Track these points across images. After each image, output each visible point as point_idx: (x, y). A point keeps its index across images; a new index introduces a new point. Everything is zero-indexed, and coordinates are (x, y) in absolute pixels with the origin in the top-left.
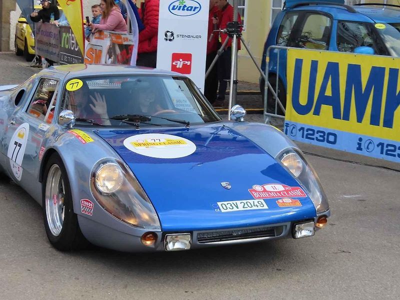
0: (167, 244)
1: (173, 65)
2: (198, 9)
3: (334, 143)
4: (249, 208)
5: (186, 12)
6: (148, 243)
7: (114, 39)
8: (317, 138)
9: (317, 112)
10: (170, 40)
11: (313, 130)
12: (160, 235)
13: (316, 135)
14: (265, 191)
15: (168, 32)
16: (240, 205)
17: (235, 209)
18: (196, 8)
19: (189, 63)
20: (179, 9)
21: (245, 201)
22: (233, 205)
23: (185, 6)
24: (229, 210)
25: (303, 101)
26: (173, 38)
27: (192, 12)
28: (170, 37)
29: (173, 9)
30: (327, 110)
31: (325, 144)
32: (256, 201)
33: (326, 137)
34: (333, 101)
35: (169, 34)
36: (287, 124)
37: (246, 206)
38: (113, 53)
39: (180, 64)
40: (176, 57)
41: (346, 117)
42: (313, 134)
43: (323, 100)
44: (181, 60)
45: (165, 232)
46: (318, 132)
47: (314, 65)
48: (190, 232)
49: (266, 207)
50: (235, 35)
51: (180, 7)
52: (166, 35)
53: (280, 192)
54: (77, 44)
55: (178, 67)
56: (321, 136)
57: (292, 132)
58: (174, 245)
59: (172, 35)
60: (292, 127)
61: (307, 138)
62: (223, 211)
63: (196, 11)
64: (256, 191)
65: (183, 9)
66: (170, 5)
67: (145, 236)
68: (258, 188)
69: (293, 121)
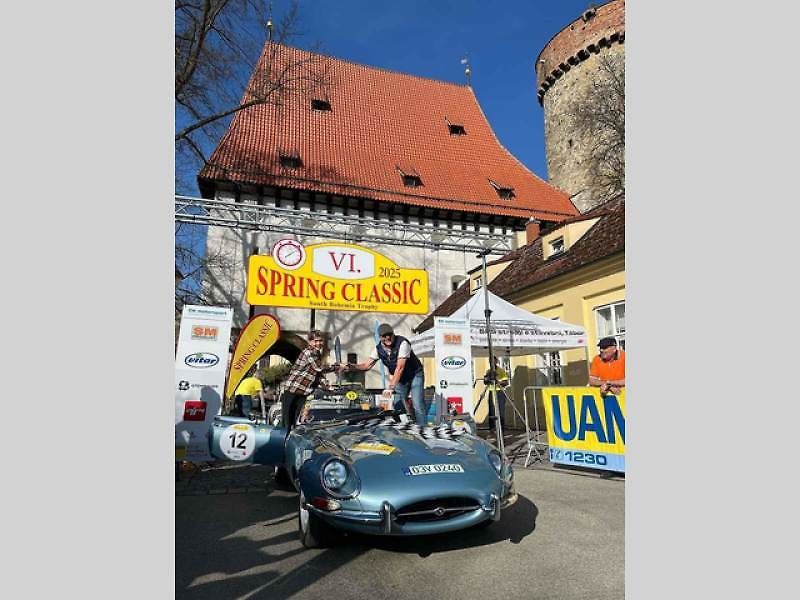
2: (463, 363)
3: (604, 463)
5: (455, 366)
8: (586, 460)
9: (582, 438)
10: (445, 387)
11: (581, 454)
13: (586, 458)
15: (443, 381)
19: (460, 405)
23: (454, 361)
25: (566, 428)
26: (447, 386)
29: (446, 364)
30: (591, 435)
33: (595, 459)
34: (596, 427)
39: (454, 406)
41: (612, 440)
42: (582, 457)
43: (585, 427)
44: (455, 403)
47: (570, 399)
52: (442, 384)
56: (590, 458)
57: (557, 456)
59: (446, 383)
61: (576, 460)
65: (453, 364)
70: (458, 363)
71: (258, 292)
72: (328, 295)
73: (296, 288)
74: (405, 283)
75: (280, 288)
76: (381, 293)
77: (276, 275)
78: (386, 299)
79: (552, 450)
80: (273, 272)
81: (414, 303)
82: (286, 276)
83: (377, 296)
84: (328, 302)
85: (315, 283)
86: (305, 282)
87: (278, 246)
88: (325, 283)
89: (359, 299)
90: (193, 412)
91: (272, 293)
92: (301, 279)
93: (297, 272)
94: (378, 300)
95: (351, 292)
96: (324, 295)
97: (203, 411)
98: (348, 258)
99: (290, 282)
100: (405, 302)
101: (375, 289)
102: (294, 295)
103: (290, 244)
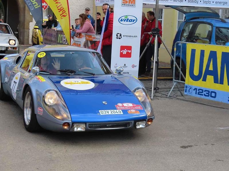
0: (74, 128)
1: (121, 52)
2: (136, 21)
3: (215, 97)
4: (114, 114)
5: (128, 23)
6: (66, 127)
7: (87, 38)
8: (204, 94)
9: (204, 80)
10: (119, 38)
11: (202, 90)
12: (71, 124)
13: (204, 93)
14: (123, 106)
15: (118, 34)
16: (110, 112)
17: (107, 114)
18: (134, 20)
19: (130, 51)
20: (125, 21)
21: (112, 110)
22: (106, 112)
23: (128, 19)
24: (104, 114)
25: (196, 73)
26: (121, 37)
27: (132, 23)
28: (119, 36)
29: (121, 21)
30: (210, 78)
31: (209, 98)
32: (118, 111)
33: (210, 94)
34: (214, 73)
35: (119, 35)
36: (186, 86)
37: (112, 112)
38: (87, 46)
39: (125, 52)
40: (123, 48)
41: (222, 82)
42: (202, 92)
43: (208, 72)
44: (125, 50)
45: (73, 123)
46: (205, 91)
47: (202, 52)
48: (85, 123)
49: (122, 113)
50: (156, 36)
51: (125, 20)
52: (117, 36)
53: (130, 107)
54: (67, 41)
55: (124, 53)
56: (207, 93)
57: (189, 91)
58: (77, 129)
59: (121, 35)
60: (189, 88)
61: (199, 94)
62: (101, 114)
63: (134, 22)
64: (118, 106)
65: (127, 21)
66: (119, 19)
67: (64, 124)
68: (120, 105)
69: (190, 84)
70: (131, 21)
79: (186, 87)
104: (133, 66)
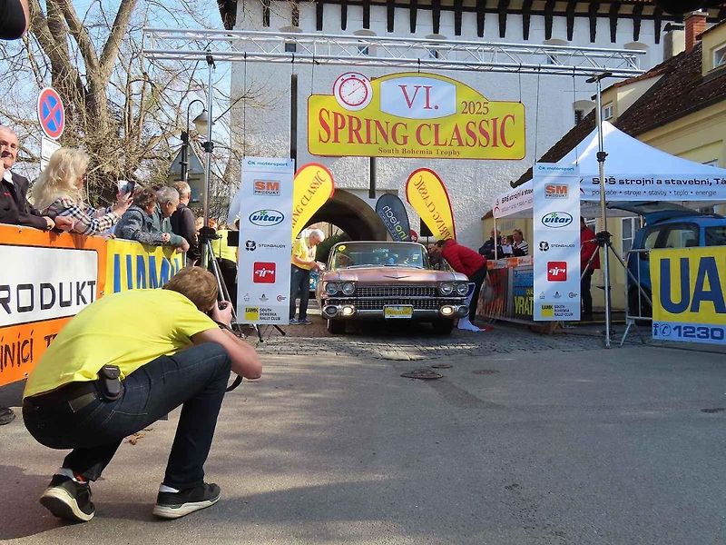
1: (549, 273)
3: (721, 338)
5: (558, 224)
8: (698, 335)
9: (695, 308)
10: (545, 250)
11: (693, 328)
13: (697, 332)
15: (543, 242)
18: (568, 220)
19: (564, 271)
23: (557, 218)
25: (676, 299)
26: (548, 248)
27: (564, 224)
28: (545, 247)
29: (546, 221)
30: (707, 306)
31: (710, 341)
33: (709, 333)
34: (714, 295)
36: (656, 324)
39: (555, 272)
40: (551, 265)
42: (694, 332)
43: (700, 295)
44: (556, 268)
46: (699, 329)
51: (553, 219)
52: (541, 245)
55: (553, 275)
56: (703, 333)
57: (663, 332)
59: (547, 245)
60: (663, 328)
61: (685, 336)
63: (568, 222)
65: (556, 221)
69: (664, 321)
70: (563, 220)
71: (321, 140)
72: (400, 140)
73: (363, 133)
74: (495, 120)
75: (344, 134)
76: (464, 134)
77: (339, 117)
78: (471, 141)
80: (336, 114)
81: (507, 146)
82: (351, 118)
83: (459, 138)
84: (400, 148)
85: (384, 125)
86: (373, 124)
87: (340, 82)
88: (396, 125)
89: (437, 143)
90: (263, 273)
91: (336, 140)
92: (368, 121)
93: (361, 113)
94: (461, 144)
95: (427, 136)
96: (395, 140)
97: (272, 272)
98: (422, 91)
99: (355, 127)
100: (495, 145)
101: (456, 129)
102: (360, 141)
103: (353, 78)
104: (572, 295)
